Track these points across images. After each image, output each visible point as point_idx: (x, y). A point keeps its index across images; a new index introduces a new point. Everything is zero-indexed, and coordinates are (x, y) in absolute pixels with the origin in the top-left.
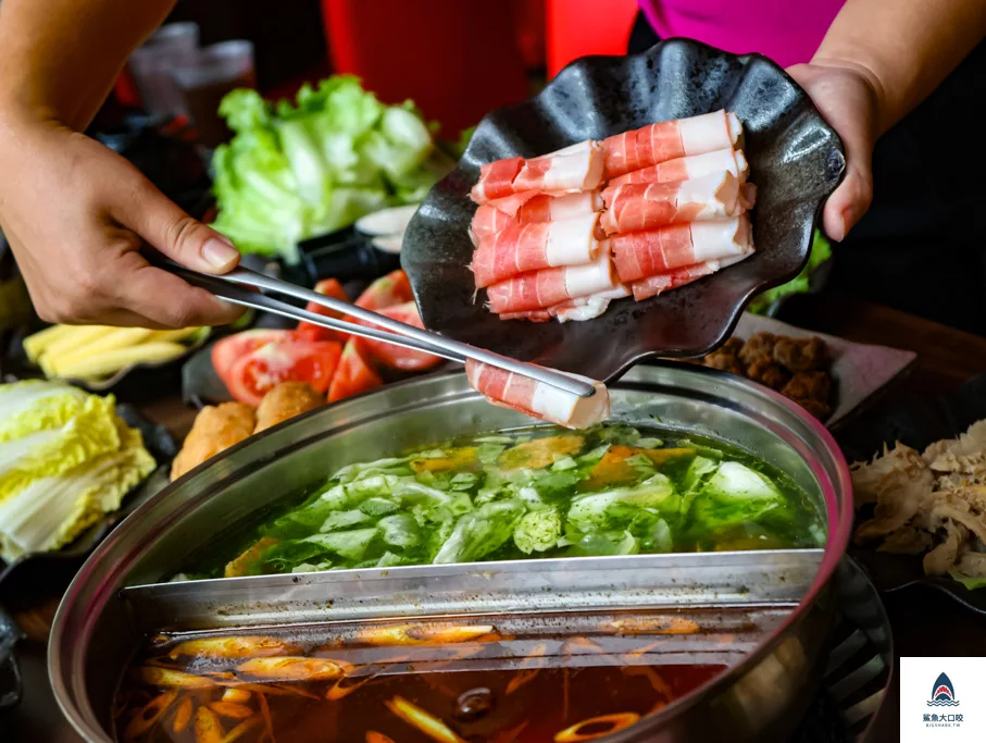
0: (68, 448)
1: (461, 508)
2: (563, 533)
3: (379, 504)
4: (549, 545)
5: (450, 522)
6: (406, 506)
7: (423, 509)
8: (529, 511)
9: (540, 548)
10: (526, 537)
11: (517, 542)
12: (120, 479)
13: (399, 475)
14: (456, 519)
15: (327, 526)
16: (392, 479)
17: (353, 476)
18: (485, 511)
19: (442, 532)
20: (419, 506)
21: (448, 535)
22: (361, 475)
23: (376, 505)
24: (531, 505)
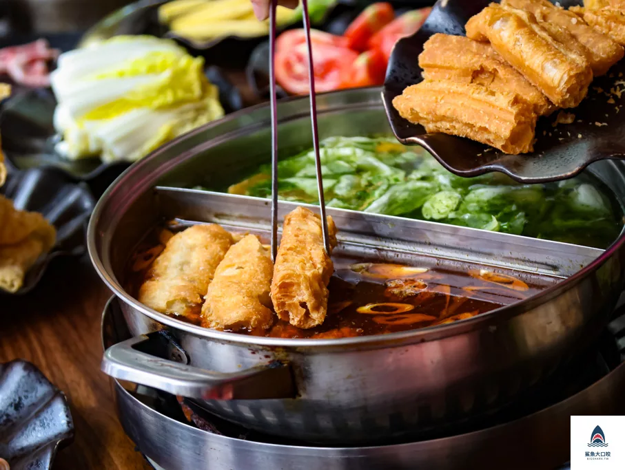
0: (162, 90)
1: (397, 180)
2: (457, 209)
3: (342, 166)
4: (443, 216)
5: (384, 187)
6: (359, 171)
7: (371, 176)
8: (440, 190)
9: (436, 216)
10: (431, 208)
11: (423, 210)
12: (195, 120)
13: (366, 150)
14: (390, 186)
15: (301, 174)
16: (359, 152)
17: (334, 145)
18: (410, 185)
19: (377, 193)
20: (369, 173)
21: (381, 195)
22: (340, 145)
23: (339, 166)
24: (443, 188)
